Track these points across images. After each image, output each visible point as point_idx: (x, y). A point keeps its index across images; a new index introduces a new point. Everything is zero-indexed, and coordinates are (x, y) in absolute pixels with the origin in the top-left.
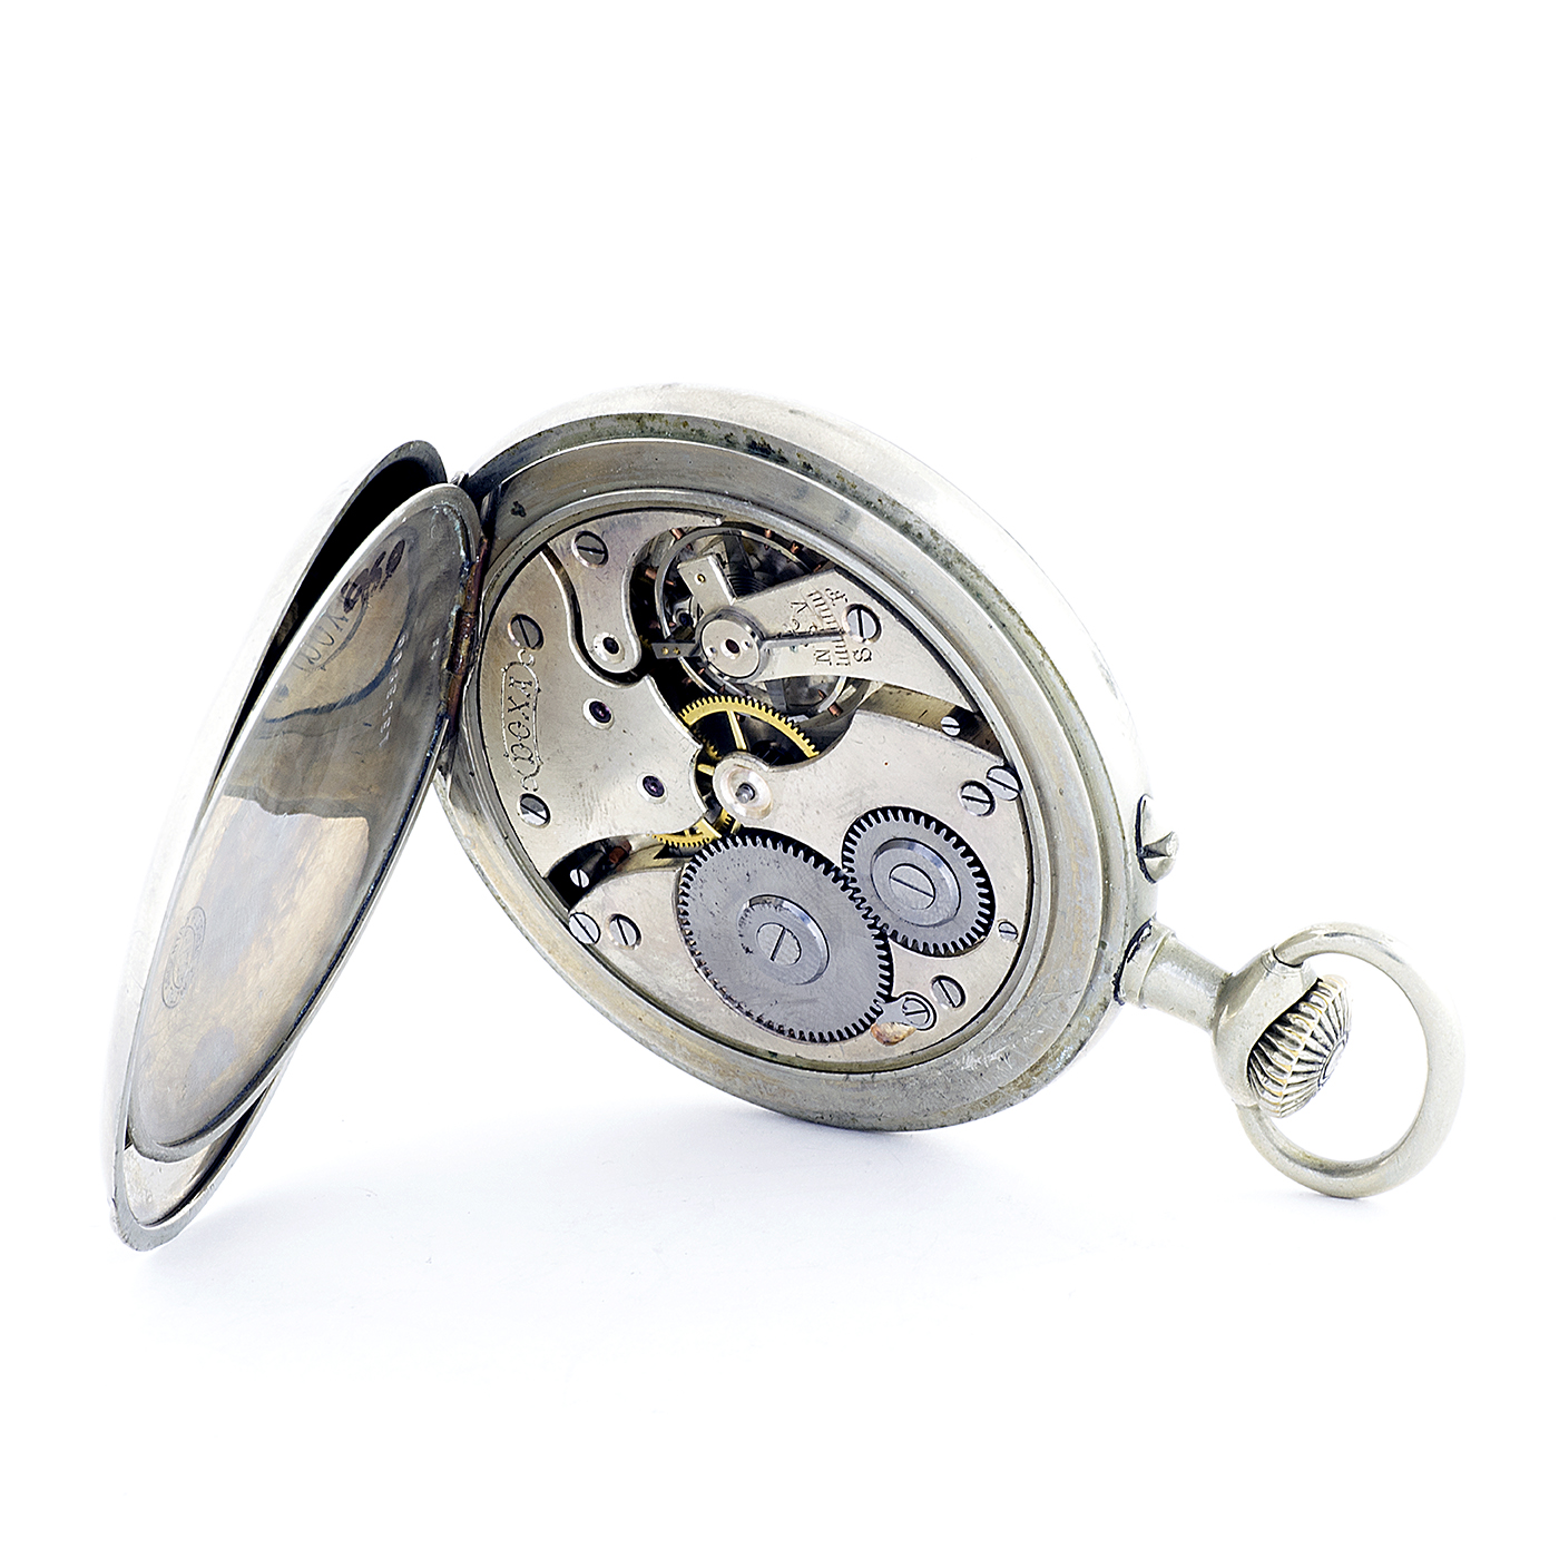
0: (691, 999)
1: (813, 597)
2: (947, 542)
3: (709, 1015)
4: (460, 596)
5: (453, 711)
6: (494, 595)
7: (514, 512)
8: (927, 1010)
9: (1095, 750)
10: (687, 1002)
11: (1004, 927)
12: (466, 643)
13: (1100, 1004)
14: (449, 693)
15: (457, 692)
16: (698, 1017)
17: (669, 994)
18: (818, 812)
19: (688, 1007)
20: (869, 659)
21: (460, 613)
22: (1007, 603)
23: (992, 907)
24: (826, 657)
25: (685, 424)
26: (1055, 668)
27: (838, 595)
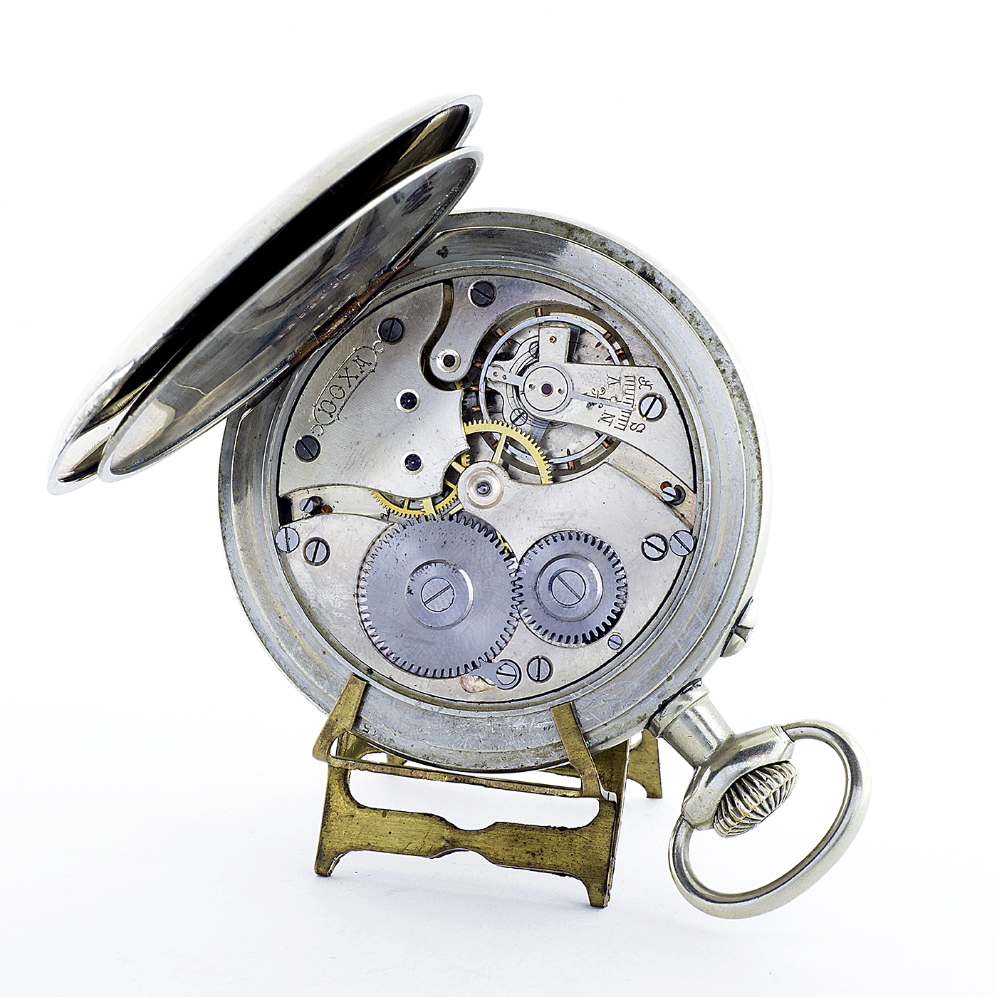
0: (335, 614)
1: (628, 379)
2: (740, 382)
3: (342, 629)
4: (363, 287)
5: (295, 362)
6: (385, 299)
7: (439, 252)
8: (516, 676)
9: (753, 549)
10: (332, 615)
11: (614, 638)
12: (342, 321)
13: (639, 717)
14: (303, 349)
15: (309, 351)
16: (332, 628)
17: (320, 605)
18: (528, 519)
19: (329, 618)
20: (641, 431)
21: (353, 300)
22: (756, 435)
23: (614, 622)
24: (610, 420)
25: (603, 244)
26: (761, 487)
27: (648, 383)
